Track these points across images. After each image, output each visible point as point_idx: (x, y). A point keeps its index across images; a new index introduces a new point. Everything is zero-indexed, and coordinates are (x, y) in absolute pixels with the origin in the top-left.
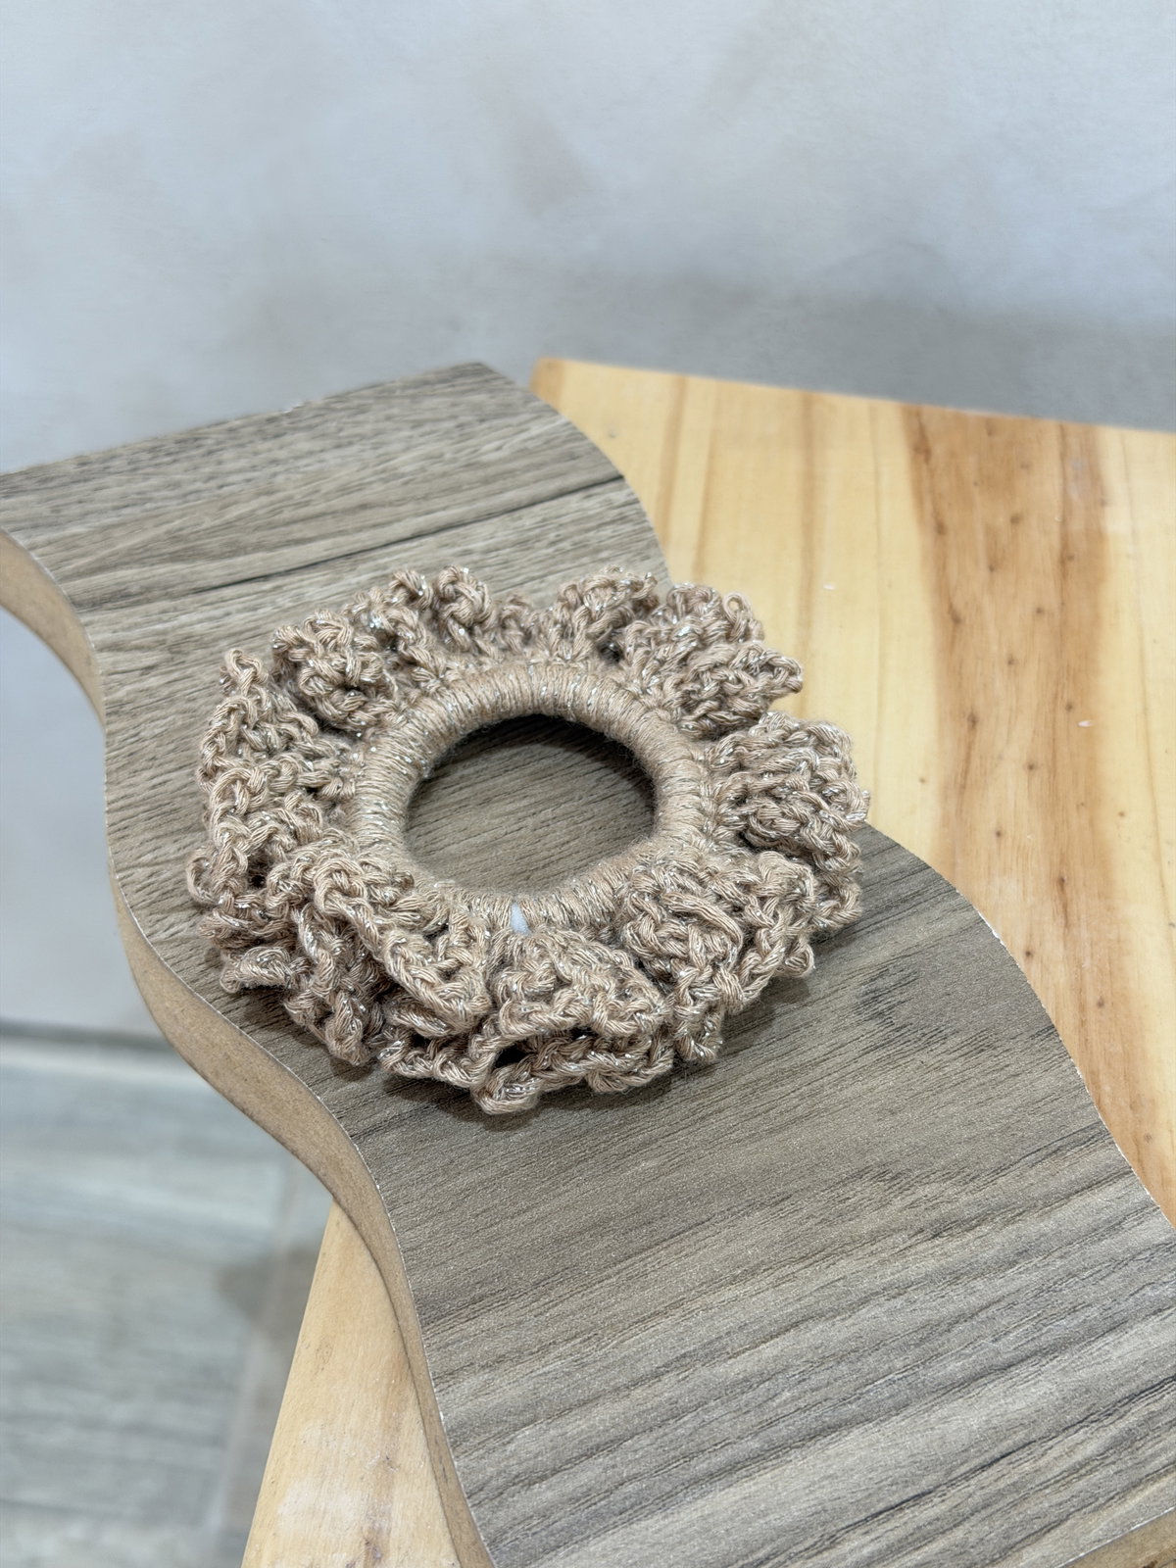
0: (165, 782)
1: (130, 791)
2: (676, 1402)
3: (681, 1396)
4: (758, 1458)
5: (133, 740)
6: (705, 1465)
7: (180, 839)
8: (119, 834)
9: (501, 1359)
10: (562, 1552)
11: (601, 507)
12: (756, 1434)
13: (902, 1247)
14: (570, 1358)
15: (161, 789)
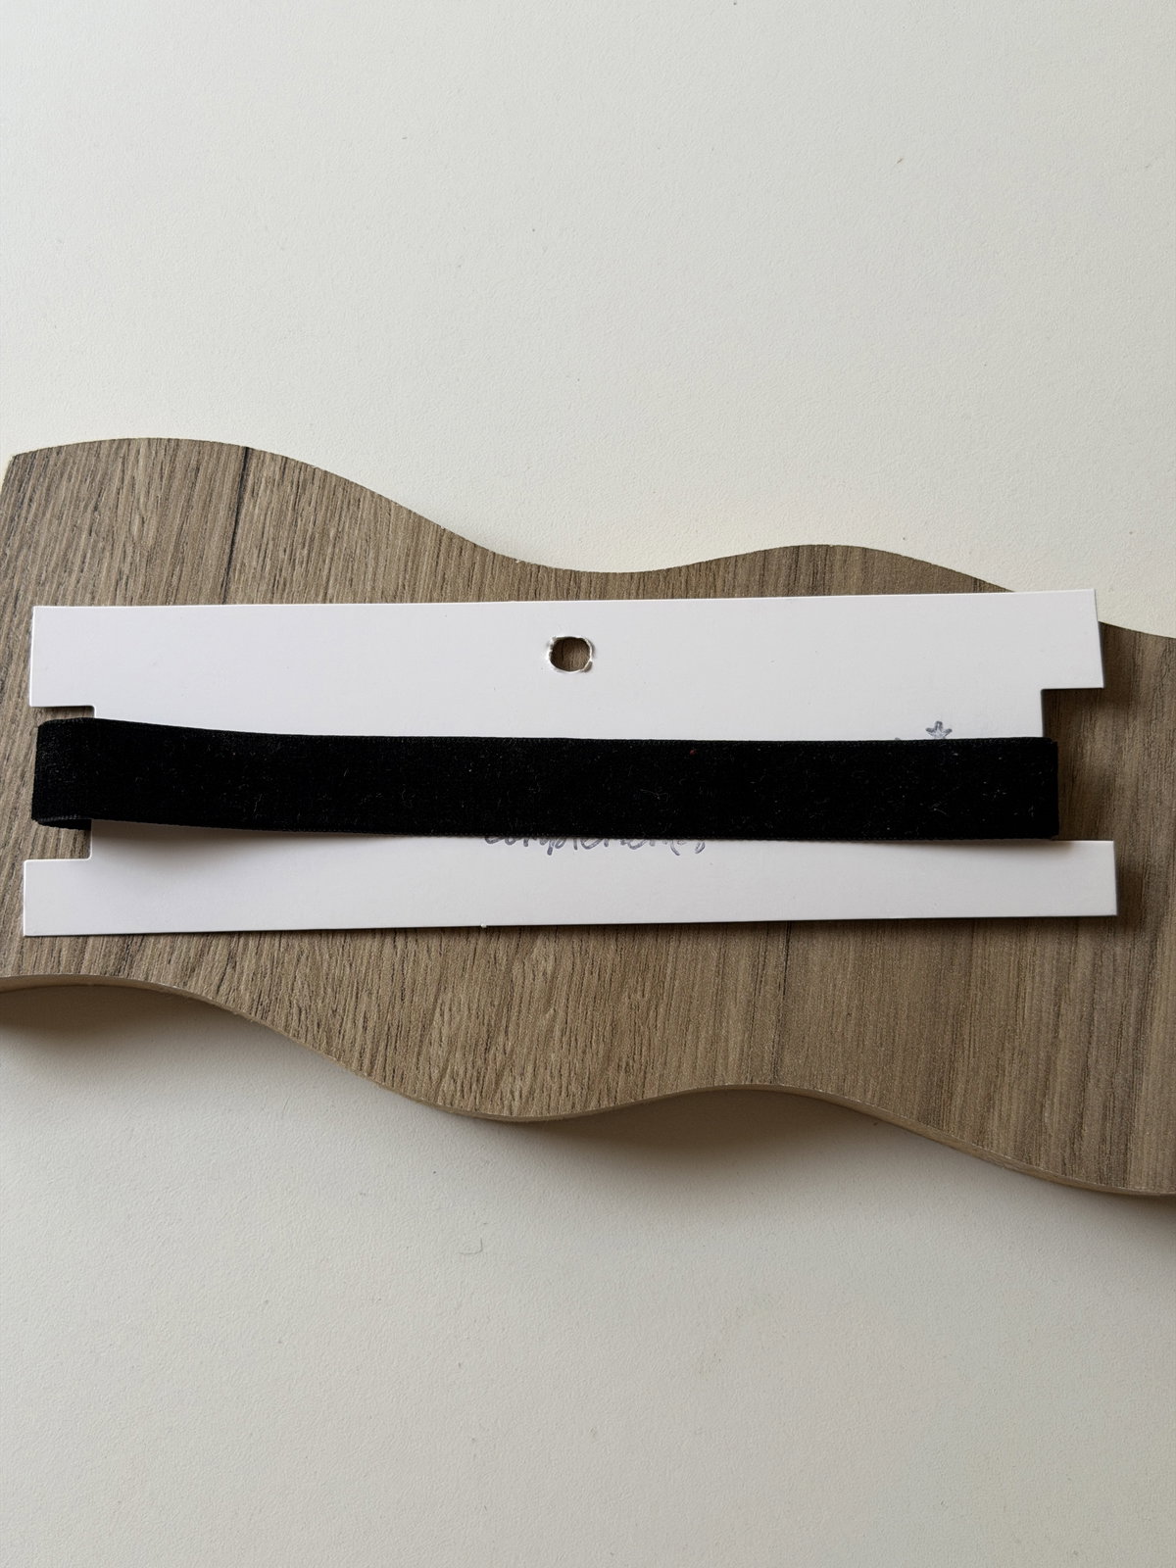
0: (365, 1017)
1: (357, 1047)
2: (1082, 1016)
3: (1081, 1011)
4: (1145, 996)
5: (303, 1016)
6: (1131, 1029)
7: (430, 1040)
8: (397, 1080)
9: (989, 1098)
10: (1131, 1146)
11: (272, 491)
12: (1131, 986)
14: (1015, 1056)
15: (371, 1024)
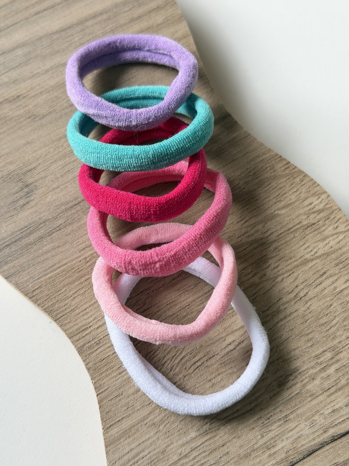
13: (32, 91)
